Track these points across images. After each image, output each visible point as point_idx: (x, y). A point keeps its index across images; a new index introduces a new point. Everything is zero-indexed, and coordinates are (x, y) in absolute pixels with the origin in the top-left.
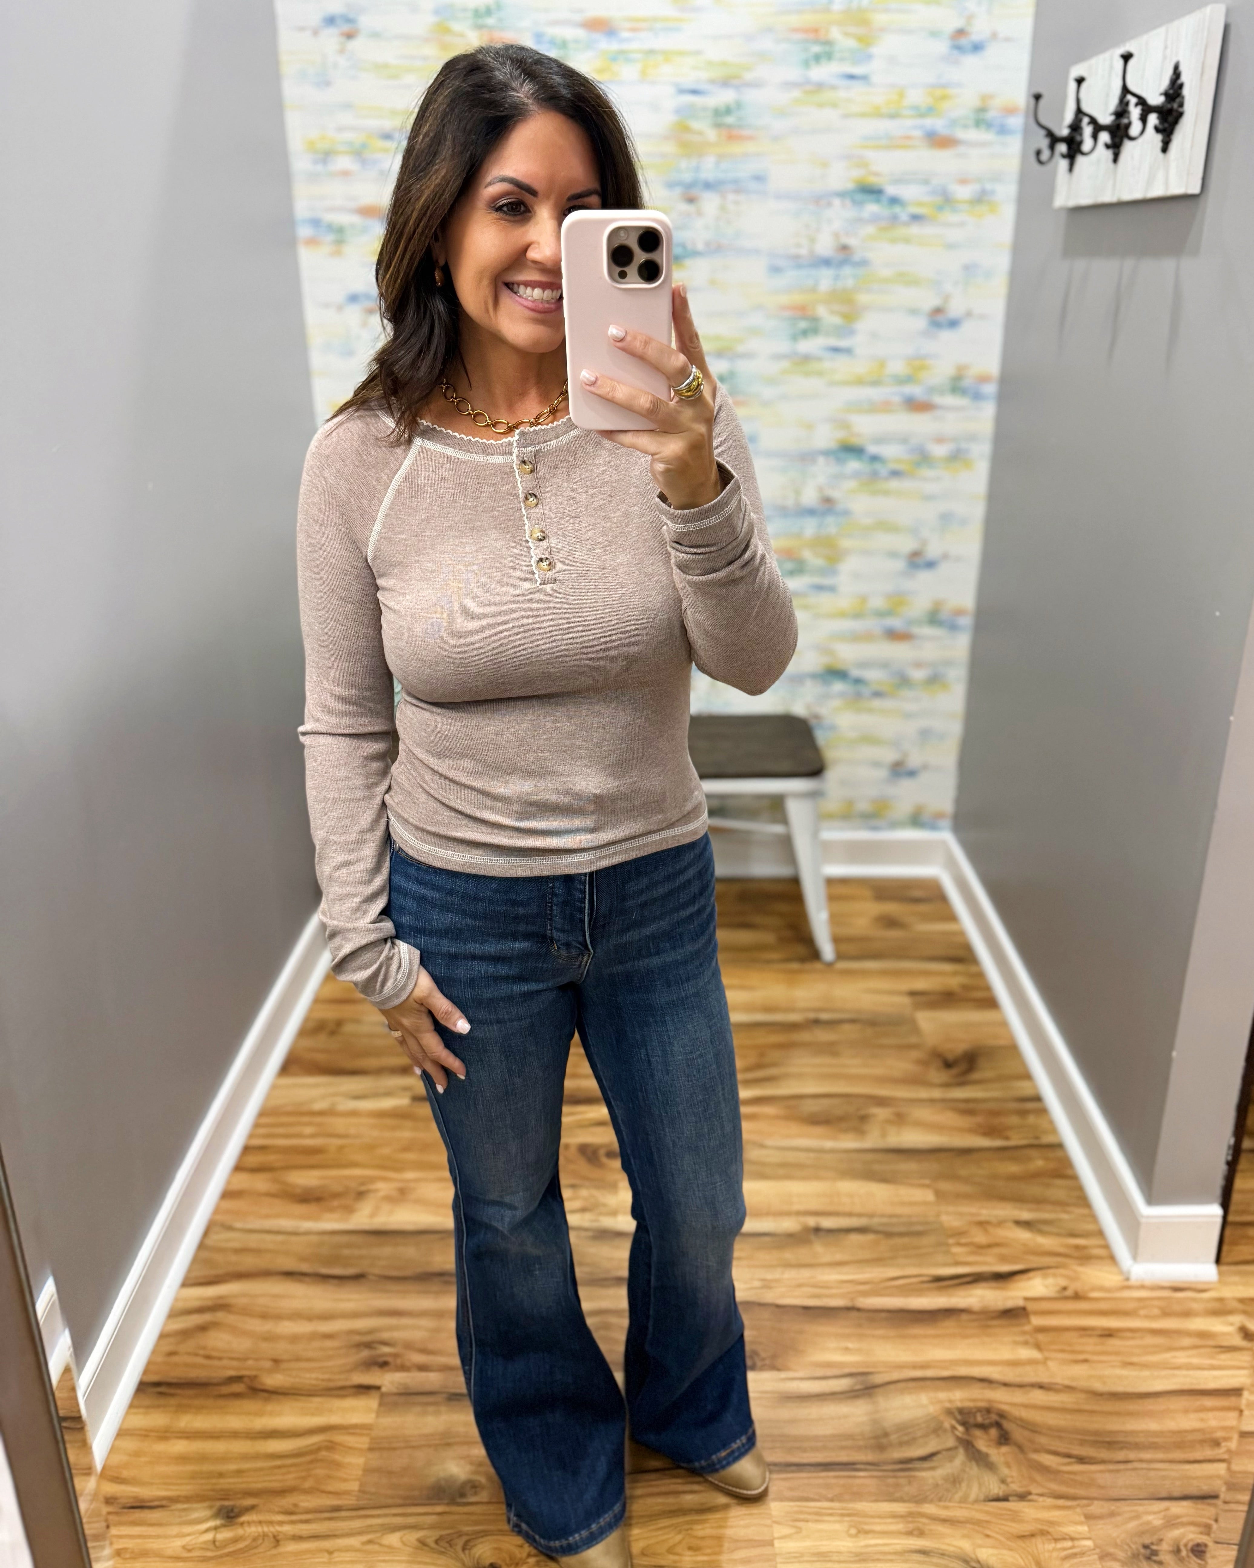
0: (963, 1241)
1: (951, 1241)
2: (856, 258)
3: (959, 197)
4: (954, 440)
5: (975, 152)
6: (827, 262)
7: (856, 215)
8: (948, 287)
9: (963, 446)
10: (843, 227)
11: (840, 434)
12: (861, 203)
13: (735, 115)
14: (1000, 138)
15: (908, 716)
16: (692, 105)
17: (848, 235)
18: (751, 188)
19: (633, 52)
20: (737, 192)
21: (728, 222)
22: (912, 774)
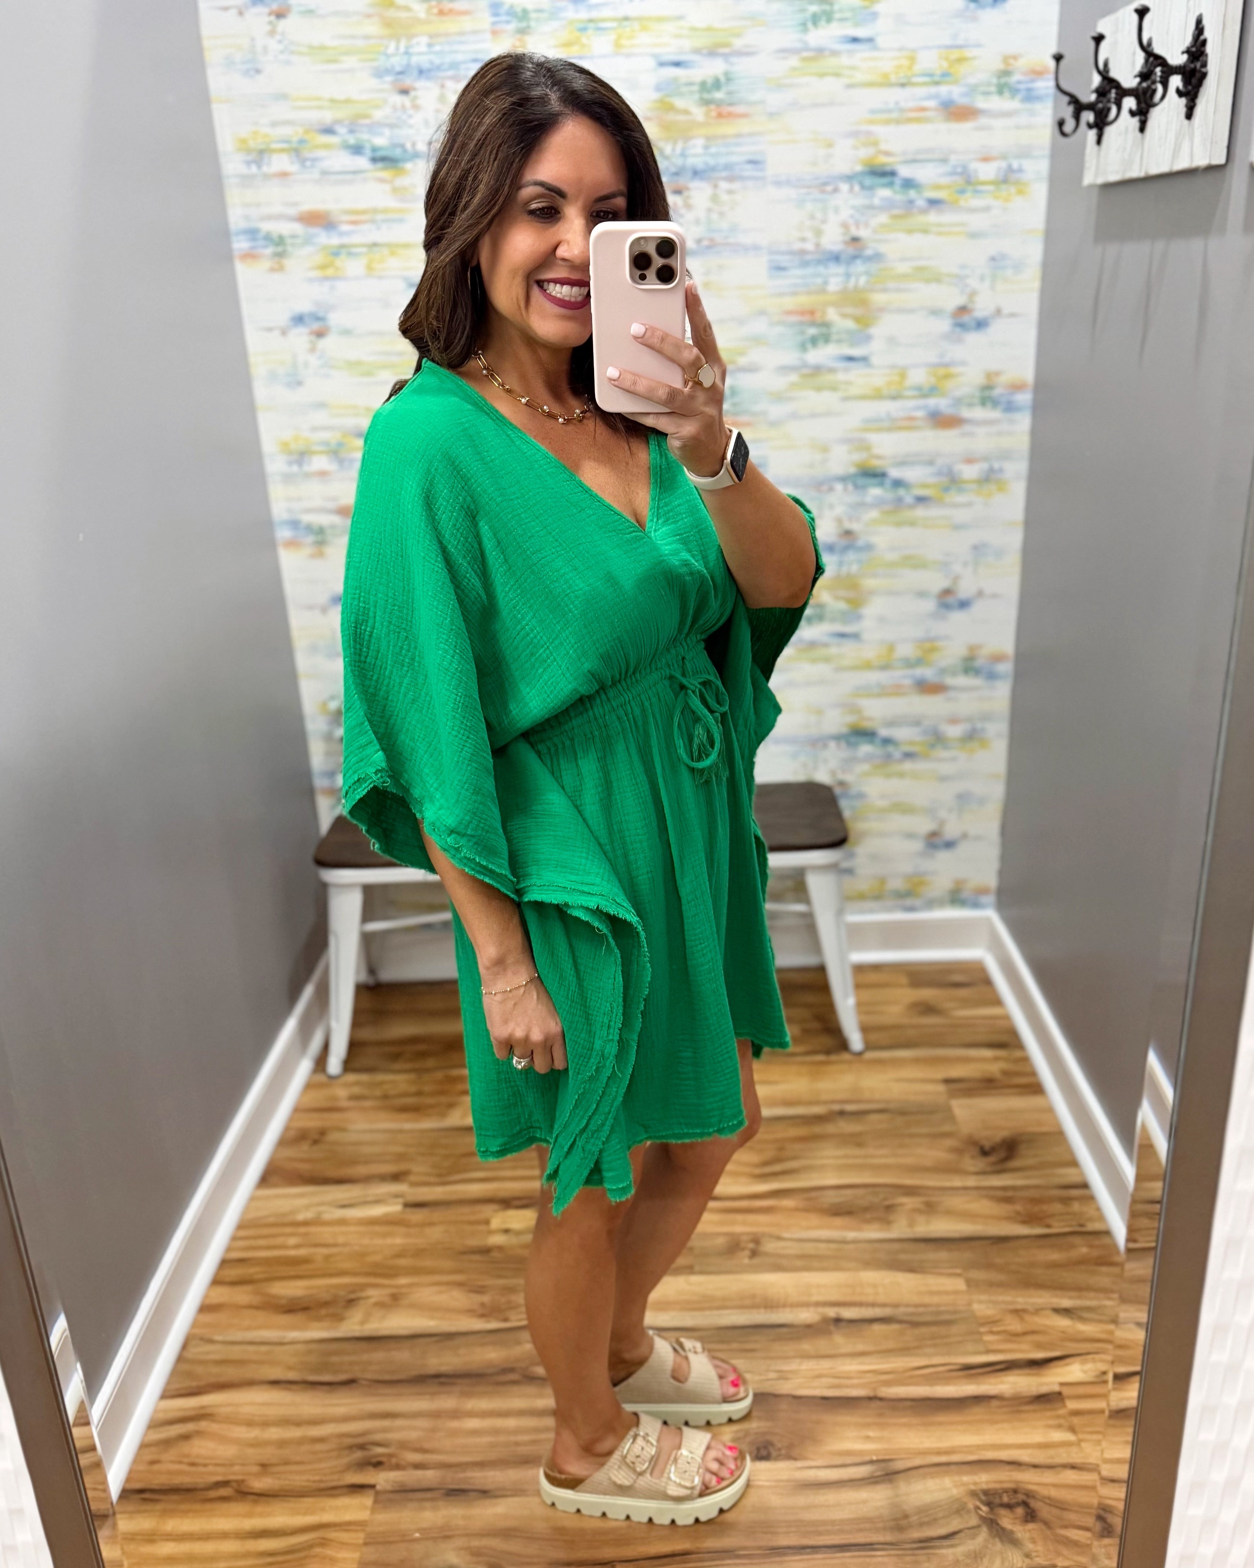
0: (995, 1329)
1: (982, 1329)
2: (869, 252)
3: (982, 177)
4: (985, 459)
5: (998, 123)
6: (836, 258)
7: (866, 202)
8: (973, 283)
9: (996, 466)
10: (852, 216)
11: (858, 457)
12: (871, 188)
13: (724, 89)
14: (1028, 106)
15: (943, 779)
16: (676, 79)
17: (857, 225)
18: (746, 174)
19: (603, 20)
20: (731, 179)
21: (722, 214)
22: (949, 845)
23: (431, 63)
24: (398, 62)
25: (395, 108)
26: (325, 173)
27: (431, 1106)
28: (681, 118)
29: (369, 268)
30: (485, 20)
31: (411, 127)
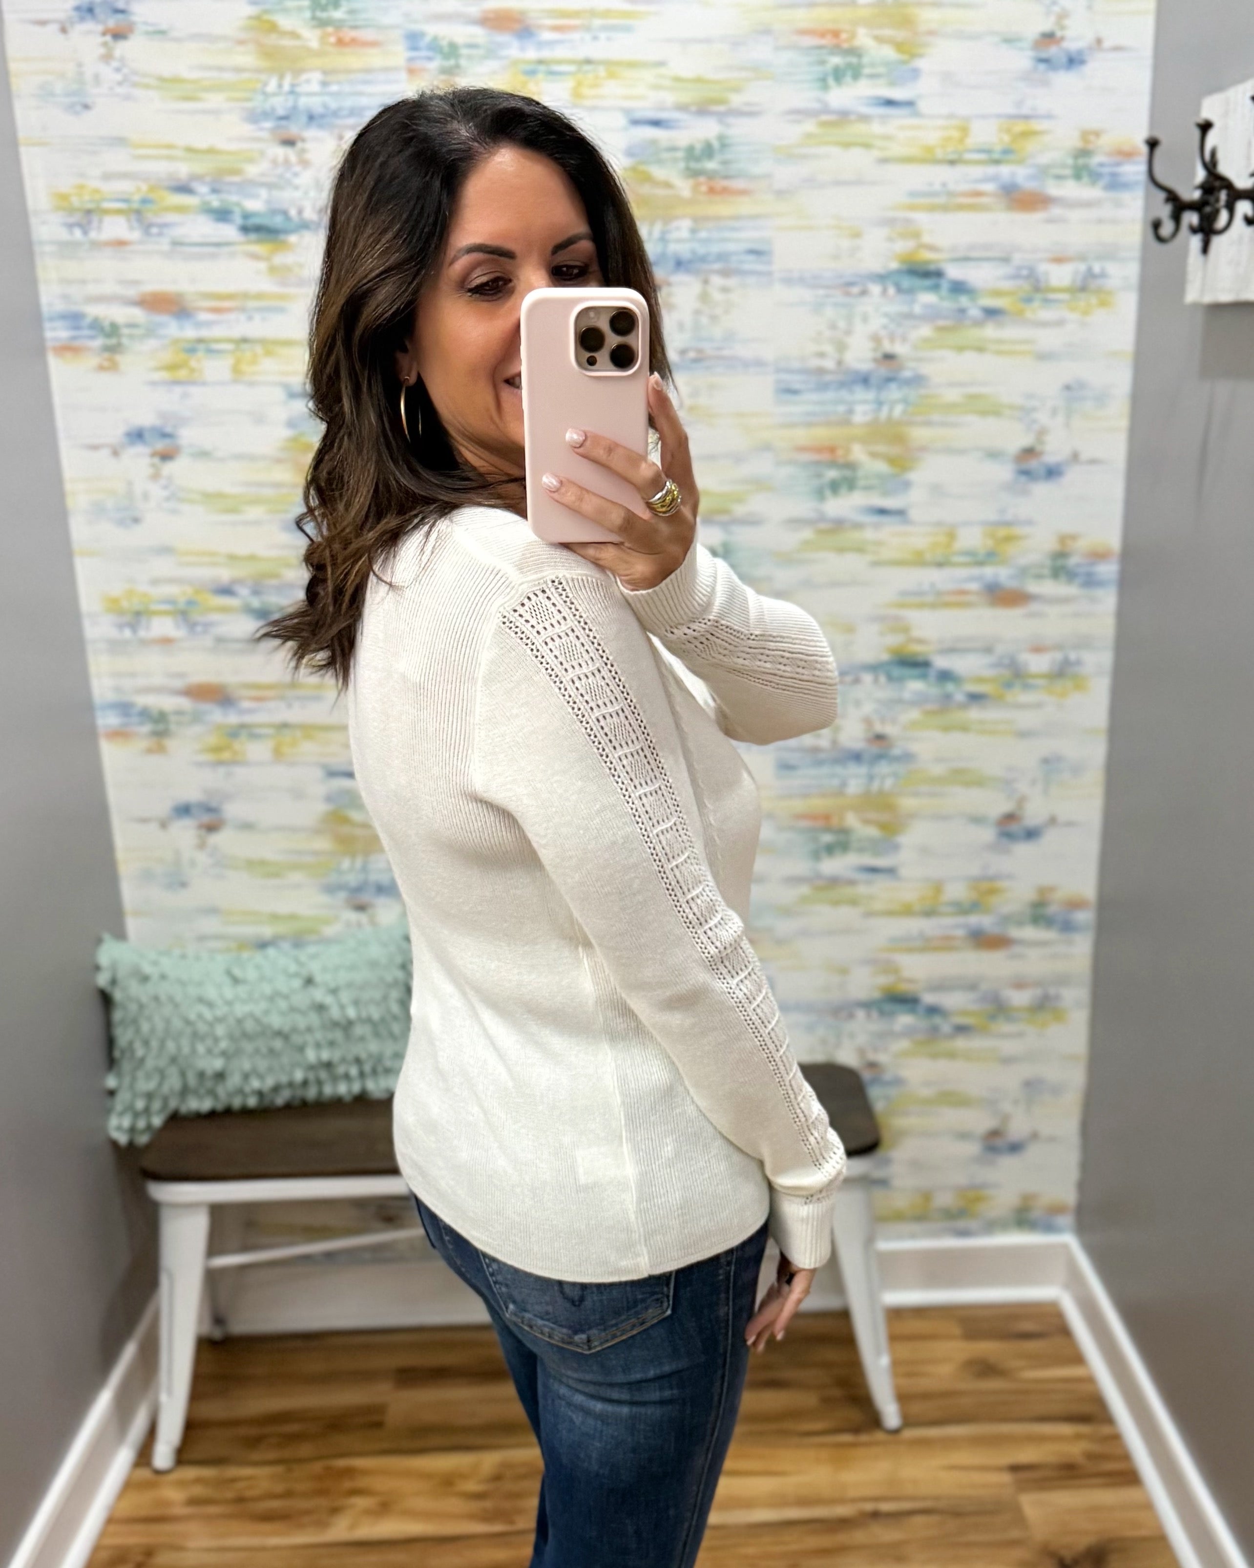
2: (907, 374)
3: (1054, 282)
4: (1058, 647)
5: (1075, 215)
6: (865, 380)
7: (904, 309)
8: (1043, 418)
9: (1073, 656)
10: (885, 327)
11: (894, 640)
12: (911, 291)
13: (718, 157)
14: (1112, 195)
15: (1008, 1061)
16: (654, 142)
17: (892, 339)
18: (747, 267)
19: (560, 62)
20: (726, 273)
21: (714, 318)
22: (1015, 1148)
23: (325, 106)
24: (280, 104)
25: (274, 162)
26: (176, 243)
27: (307, 1512)
28: (661, 192)
29: (236, 370)
30: (399, 54)
31: (297, 188)
